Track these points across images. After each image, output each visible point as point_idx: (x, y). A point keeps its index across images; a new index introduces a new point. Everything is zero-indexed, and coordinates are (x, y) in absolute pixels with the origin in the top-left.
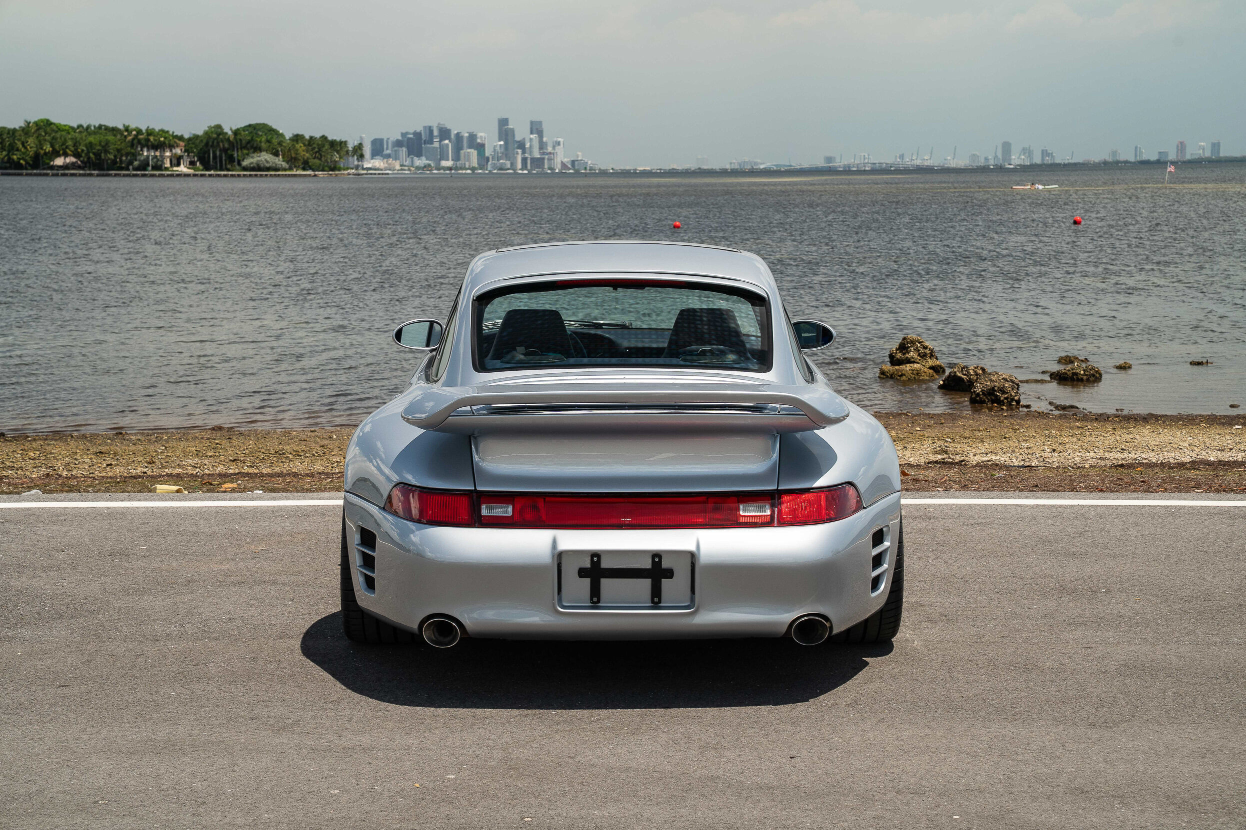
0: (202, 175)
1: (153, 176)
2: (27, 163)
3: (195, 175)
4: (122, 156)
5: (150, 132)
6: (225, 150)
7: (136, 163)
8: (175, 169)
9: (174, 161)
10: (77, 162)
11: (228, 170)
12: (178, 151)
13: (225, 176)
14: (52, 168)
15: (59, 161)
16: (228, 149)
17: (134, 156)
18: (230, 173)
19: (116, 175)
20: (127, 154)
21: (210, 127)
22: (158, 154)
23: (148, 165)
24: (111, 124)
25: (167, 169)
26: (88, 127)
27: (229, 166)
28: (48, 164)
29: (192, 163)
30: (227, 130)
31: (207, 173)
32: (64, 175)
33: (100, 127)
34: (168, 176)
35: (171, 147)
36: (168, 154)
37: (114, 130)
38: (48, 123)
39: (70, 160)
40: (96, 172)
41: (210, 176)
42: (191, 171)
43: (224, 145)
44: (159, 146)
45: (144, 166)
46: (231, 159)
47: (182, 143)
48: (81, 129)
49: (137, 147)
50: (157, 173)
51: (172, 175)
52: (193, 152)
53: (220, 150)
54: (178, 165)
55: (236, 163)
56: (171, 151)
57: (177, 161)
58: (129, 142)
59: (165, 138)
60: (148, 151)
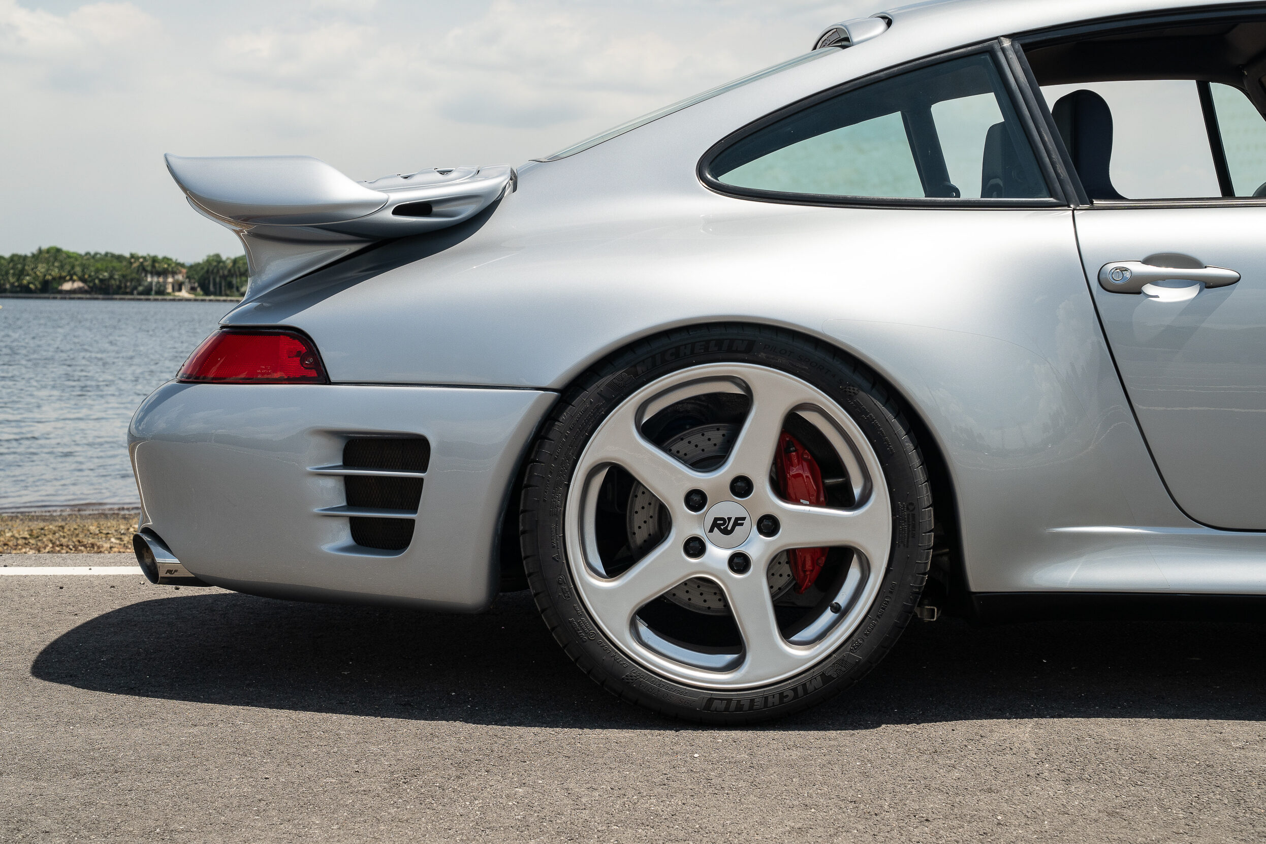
0: (203, 300)
1: (156, 300)
2: (36, 288)
3: (196, 300)
4: (127, 281)
5: (154, 260)
6: (224, 277)
7: (140, 288)
8: (177, 294)
9: (176, 287)
10: (84, 287)
11: (227, 295)
12: (180, 277)
13: (225, 301)
14: (61, 292)
15: (67, 286)
16: (227, 276)
17: (139, 282)
18: (229, 298)
19: (121, 299)
20: (132, 280)
21: (209, 256)
22: (161, 280)
23: (151, 289)
24: (117, 252)
25: (169, 294)
26: (96, 254)
27: (228, 292)
28: (57, 288)
29: (193, 289)
30: (224, 258)
31: (208, 298)
32: (71, 299)
33: (107, 254)
34: (171, 300)
35: (174, 273)
36: (170, 280)
37: (120, 258)
38: (58, 251)
39: (78, 285)
40: (101, 296)
41: (210, 300)
42: (192, 296)
43: (223, 273)
44: (164, 273)
45: (148, 291)
46: (230, 286)
47: (184, 271)
48: (88, 256)
49: (141, 273)
50: (160, 297)
51: (174, 300)
52: (194, 278)
53: (220, 277)
54: (180, 290)
55: (234, 289)
56: (173, 277)
57: (179, 286)
58: (134, 268)
59: (169, 265)
60: (152, 276)
